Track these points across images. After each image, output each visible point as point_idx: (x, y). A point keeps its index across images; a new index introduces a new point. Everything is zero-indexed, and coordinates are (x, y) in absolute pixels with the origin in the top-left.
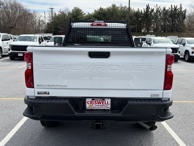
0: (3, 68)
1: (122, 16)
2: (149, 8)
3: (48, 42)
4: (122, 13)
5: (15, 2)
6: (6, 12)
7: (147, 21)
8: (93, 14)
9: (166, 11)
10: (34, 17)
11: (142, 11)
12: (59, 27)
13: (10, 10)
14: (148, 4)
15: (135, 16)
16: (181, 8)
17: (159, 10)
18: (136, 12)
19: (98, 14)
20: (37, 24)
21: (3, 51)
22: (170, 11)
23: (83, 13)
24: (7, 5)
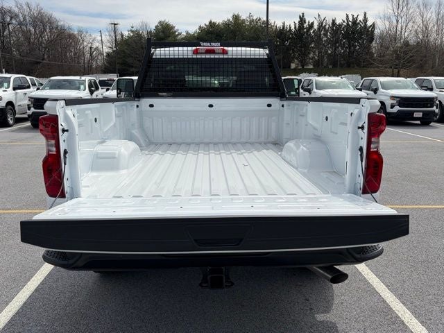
0: (16, 145)
1: (253, 37)
2: (305, 22)
3: (108, 90)
4: (252, 31)
5: (40, 13)
6: (23, 31)
7: (301, 47)
8: (196, 35)
9: (336, 27)
10: (81, 41)
11: (290, 28)
12: (130, 61)
13: (31, 28)
14: (303, 14)
15: (279, 38)
16: (365, 20)
17: (324, 24)
18: (280, 30)
19: (206, 35)
20: (87, 56)
21: (17, 111)
22: (345, 26)
23: (177, 33)
24: (24, 19)
